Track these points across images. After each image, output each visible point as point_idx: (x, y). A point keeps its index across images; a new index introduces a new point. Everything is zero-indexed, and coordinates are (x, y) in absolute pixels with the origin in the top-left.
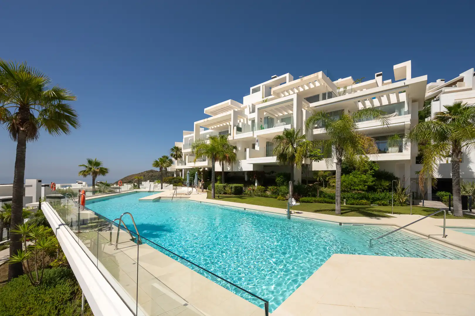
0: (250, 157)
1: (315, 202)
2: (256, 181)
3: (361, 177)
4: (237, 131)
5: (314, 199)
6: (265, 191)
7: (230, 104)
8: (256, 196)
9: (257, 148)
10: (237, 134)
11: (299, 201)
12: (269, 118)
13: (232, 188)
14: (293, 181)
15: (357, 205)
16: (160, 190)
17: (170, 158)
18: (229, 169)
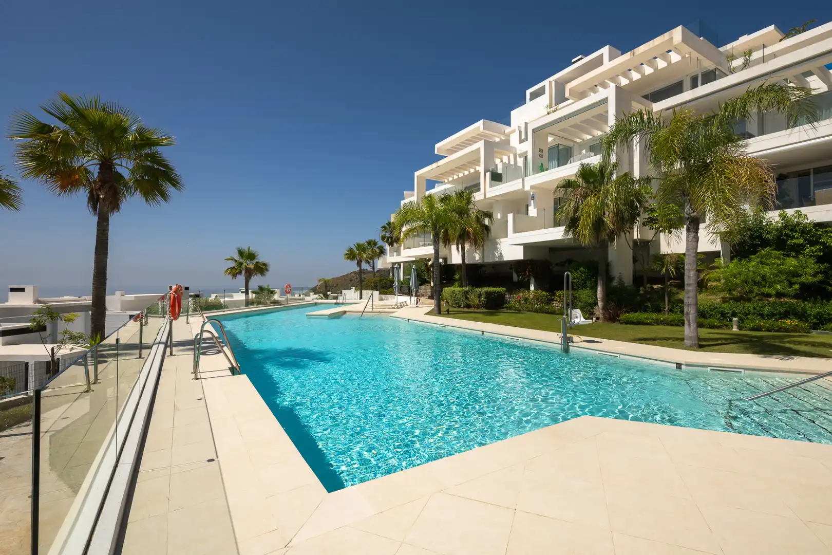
0: (516, 231)
1: (658, 324)
2: (532, 280)
3: (783, 264)
4: (493, 182)
5: (654, 316)
6: (550, 301)
7: (481, 129)
8: (530, 311)
9: (533, 211)
10: (491, 186)
11: (618, 320)
12: (561, 147)
13: (480, 295)
14: (608, 279)
15: (768, 330)
16: (359, 301)
17: (380, 243)
18: (476, 258)
